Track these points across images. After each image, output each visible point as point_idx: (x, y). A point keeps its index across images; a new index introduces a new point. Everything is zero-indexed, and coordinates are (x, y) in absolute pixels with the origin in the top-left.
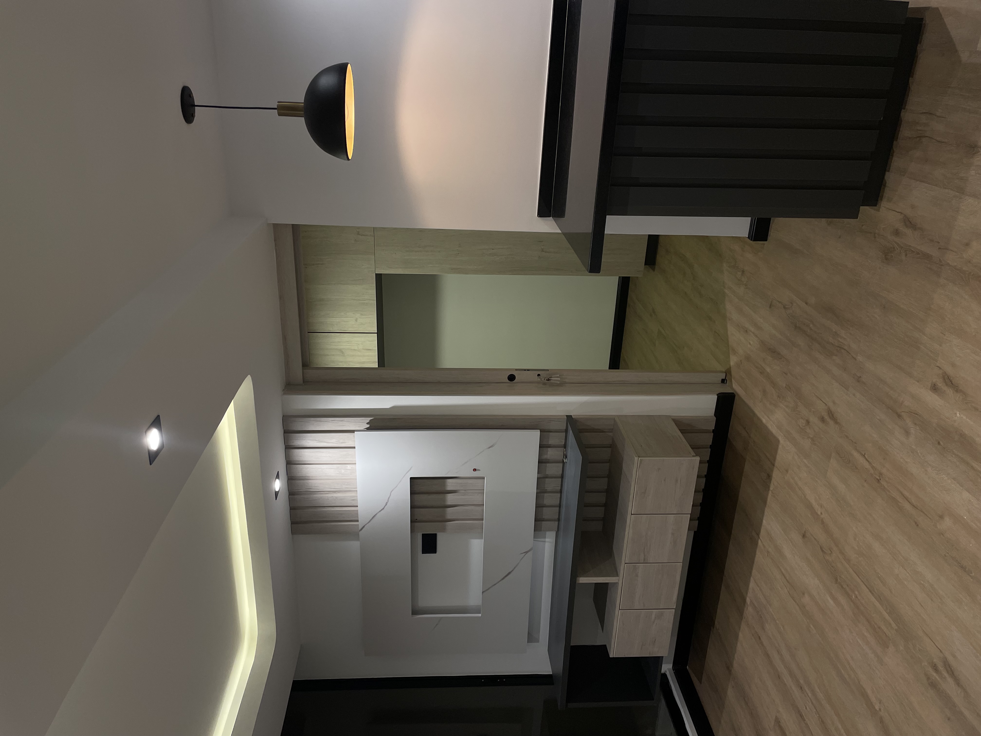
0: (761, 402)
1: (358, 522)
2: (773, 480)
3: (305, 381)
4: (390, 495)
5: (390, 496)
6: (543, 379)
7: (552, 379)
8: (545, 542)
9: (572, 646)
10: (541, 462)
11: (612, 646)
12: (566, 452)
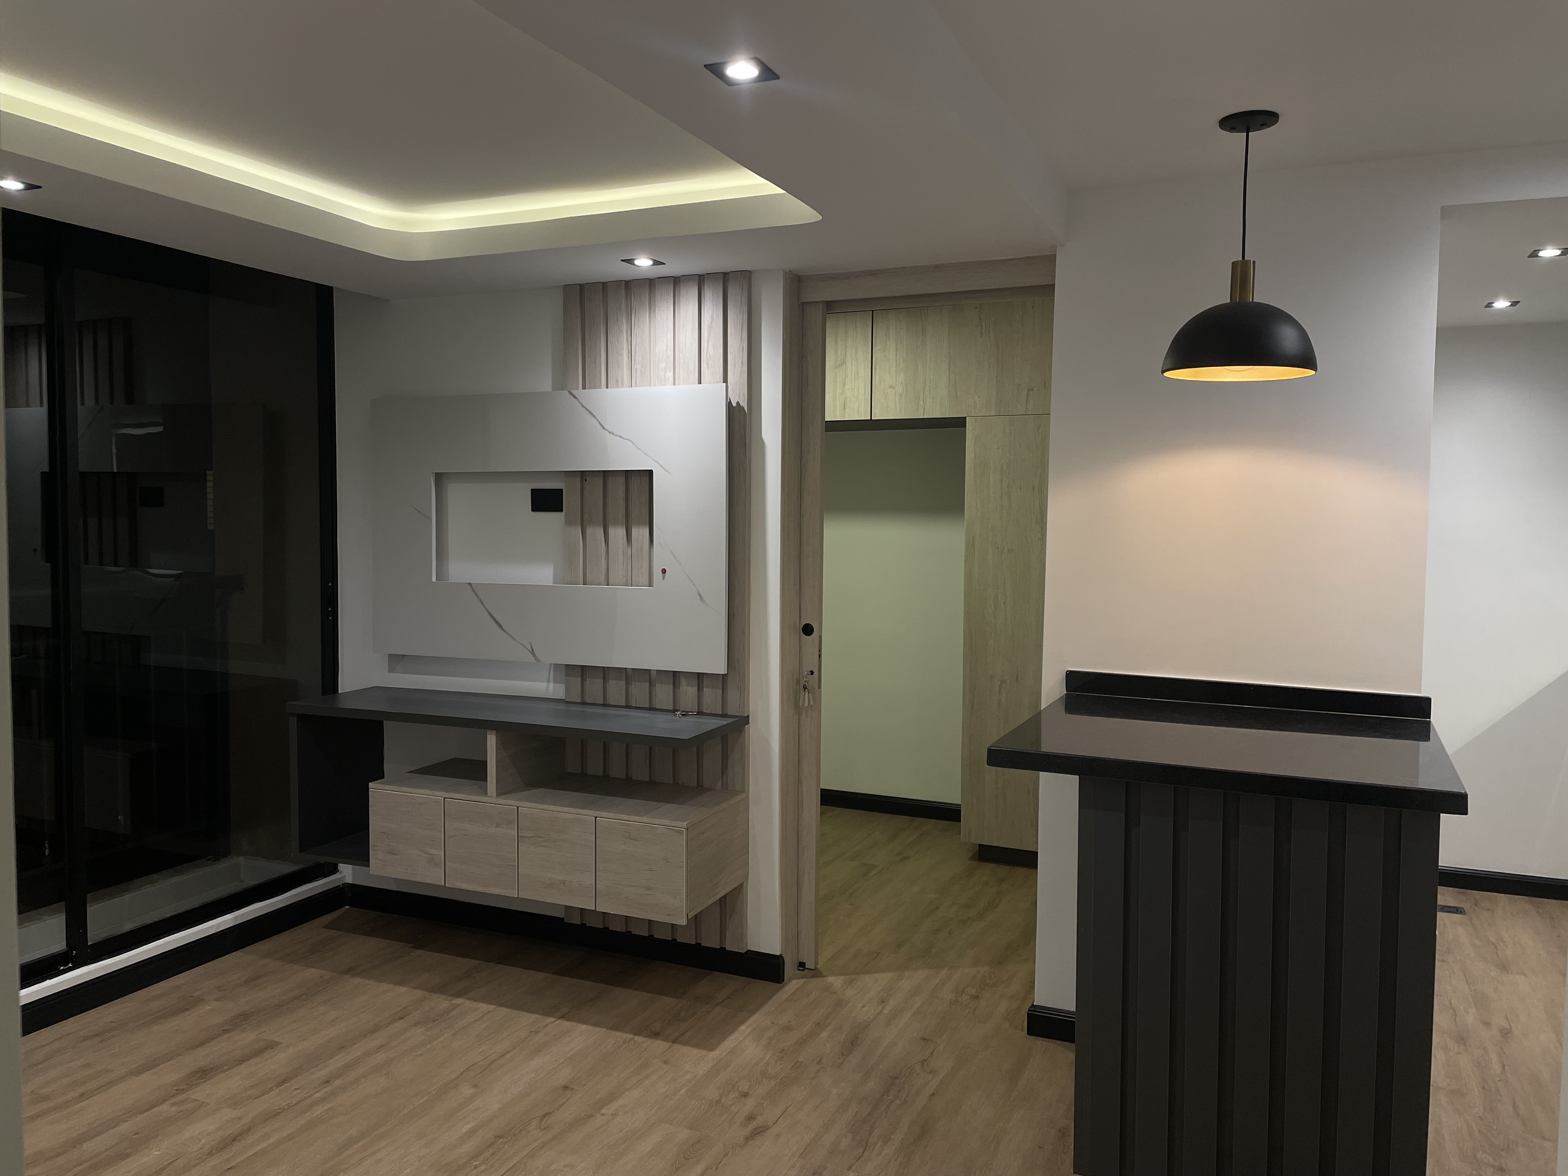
0: (773, 1023)
1: (583, 389)
2: (651, 1041)
3: (803, 305)
4: (625, 439)
5: (623, 438)
6: (805, 679)
7: (807, 693)
8: (548, 682)
9: (382, 722)
10: (675, 676)
11: (387, 787)
12: (691, 716)
